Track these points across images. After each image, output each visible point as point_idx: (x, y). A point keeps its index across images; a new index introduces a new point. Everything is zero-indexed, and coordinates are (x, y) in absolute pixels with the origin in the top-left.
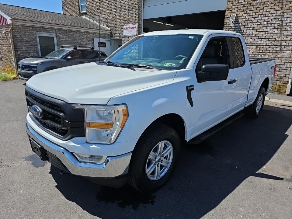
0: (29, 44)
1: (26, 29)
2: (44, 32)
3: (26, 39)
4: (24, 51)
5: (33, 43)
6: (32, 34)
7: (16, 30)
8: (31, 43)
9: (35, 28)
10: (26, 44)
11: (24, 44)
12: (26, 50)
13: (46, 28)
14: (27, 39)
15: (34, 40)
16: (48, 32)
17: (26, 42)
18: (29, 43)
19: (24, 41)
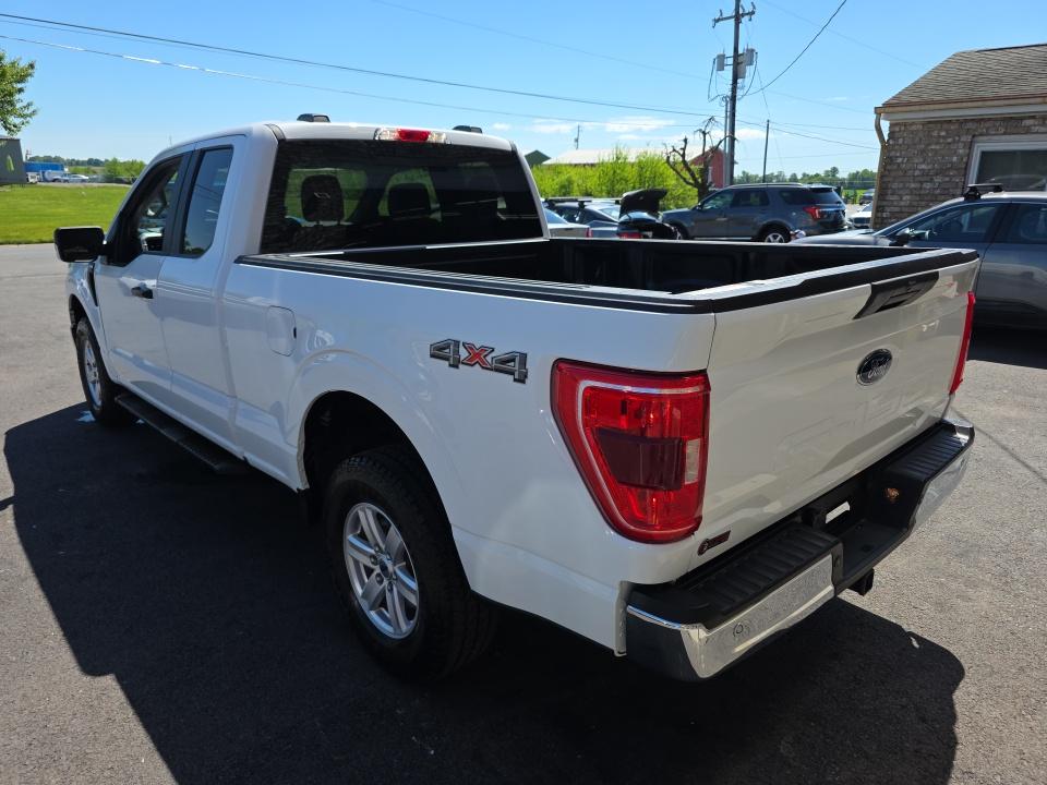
0: (928, 186)
1: (935, 134)
2: (1005, 134)
3: (923, 166)
4: (904, 210)
5: (947, 179)
6: (954, 147)
7: (901, 141)
8: (938, 180)
9: (970, 125)
10: (918, 185)
11: (913, 185)
12: (915, 203)
13: (1022, 119)
14: (930, 167)
15: (951, 168)
16: (1028, 131)
17: (919, 178)
18: (931, 181)
19: (917, 173)
